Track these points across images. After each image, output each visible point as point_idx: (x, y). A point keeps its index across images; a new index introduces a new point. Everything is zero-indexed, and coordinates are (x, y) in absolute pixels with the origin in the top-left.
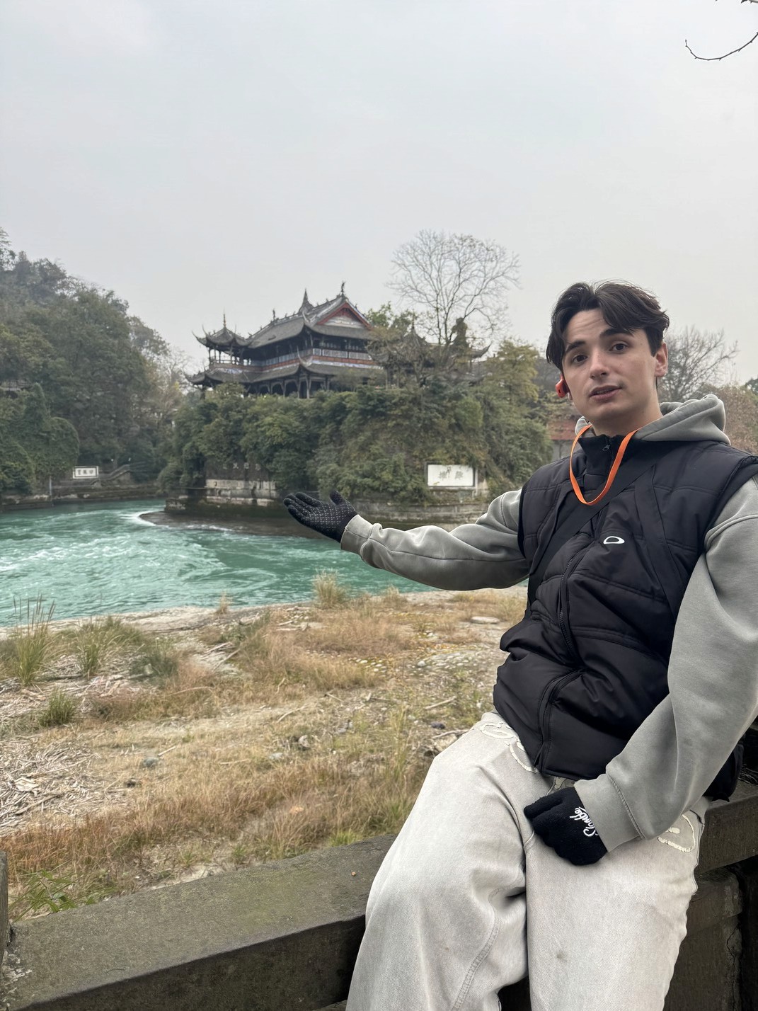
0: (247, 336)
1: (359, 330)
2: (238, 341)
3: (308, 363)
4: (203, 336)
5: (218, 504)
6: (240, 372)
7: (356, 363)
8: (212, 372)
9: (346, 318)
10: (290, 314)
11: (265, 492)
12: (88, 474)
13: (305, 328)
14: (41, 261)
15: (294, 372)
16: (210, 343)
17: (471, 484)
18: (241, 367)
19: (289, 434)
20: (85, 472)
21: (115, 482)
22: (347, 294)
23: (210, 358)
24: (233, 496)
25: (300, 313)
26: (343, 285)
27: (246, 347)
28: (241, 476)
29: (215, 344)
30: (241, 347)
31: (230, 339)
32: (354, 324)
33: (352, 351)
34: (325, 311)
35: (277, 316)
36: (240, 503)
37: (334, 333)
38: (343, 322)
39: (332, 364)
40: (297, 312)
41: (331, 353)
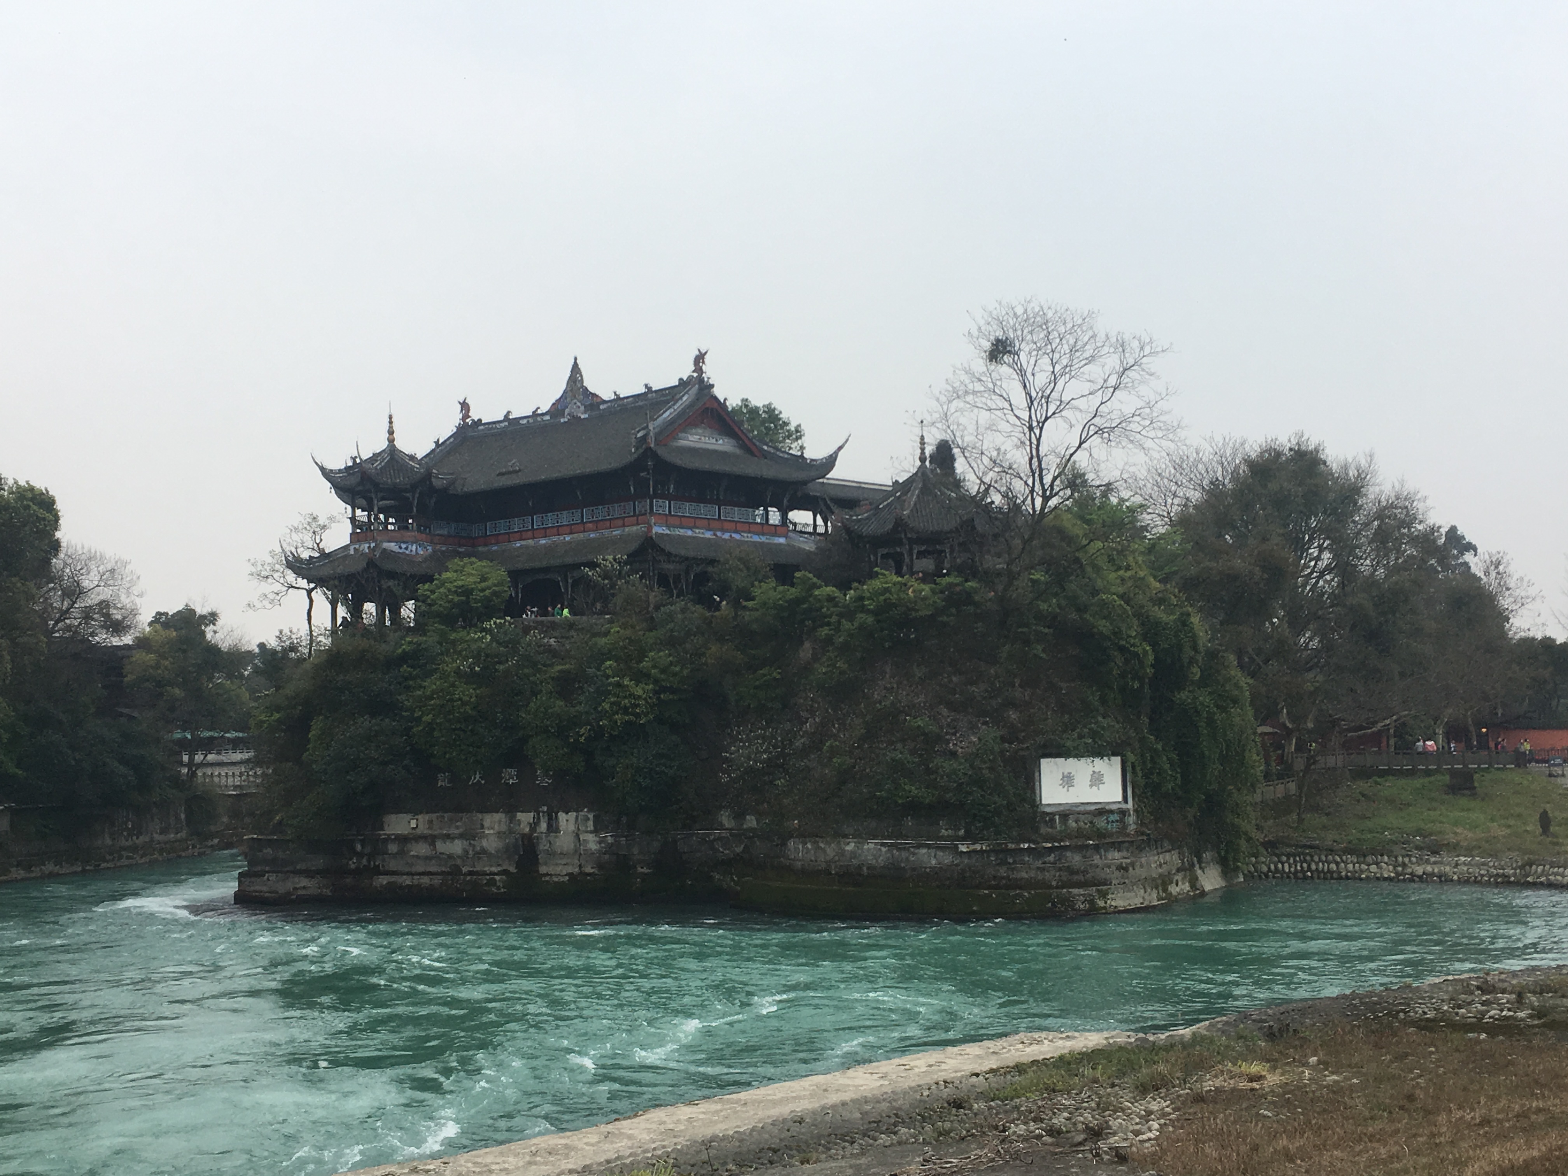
0: (421, 456)
1: (734, 455)
6: (431, 550)
9: (709, 431)
11: (564, 842)
13: (650, 453)
16: (355, 485)
17: (1120, 799)
18: (430, 536)
25: (557, 409)
28: (497, 800)
32: (722, 444)
38: (704, 439)
39: (692, 533)
40: (545, 408)
41: (688, 509)
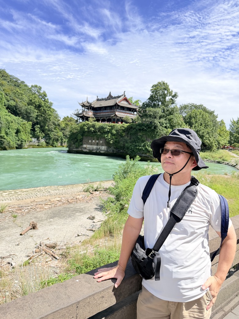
1: (128, 105)
3: (116, 113)
4: (81, 103)
6: (91, 114)
11: (103, 149)
12: (34, 141)
13: (116, 104)
22: (125, 94)
23: (82, 109)
24: (92, 150)
28: (96, 144)
34: (120, 99)
37: (122, 105)
38: (124, 103)
40: (106, 97)
41: (121, 111)
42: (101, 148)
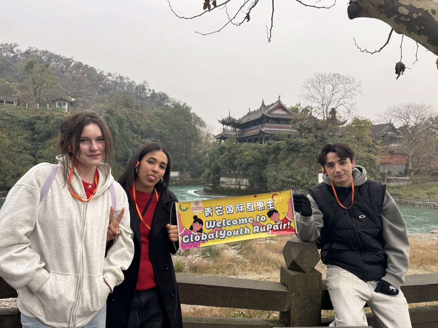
0: (238, 119)
1: (286, 115)
2: (235, 121)
3: (264, 130)
4: (221, 120)
5: (225, 188)
6: (235, 133)
7: (285, 129)
8: (224, 134)
9: (280, 110)
10: (256, 109)
11: (244, 183)
12: (175, 175)
13: (263, 115)
14: (160, 92)
15: (257, 133)
16: (223, 122)
18: (235, 131)
19: (255, 159)
20: (174, 174)
21: (184, 178)
22: (281, 100)
23: (223, 129)
24: (231, 184)
25: (260, 109)
26: (279, 97)
27: (238, 123)
28: (235, 176)
29: (225, 123)
30: (236, 123)
31: (231, 121)
32: (284, 112)
33: (283, 124)
34: (271, 108)
35: (251, 110)
36: (234, 188)
37: (275, 116)
38: (279, 112)
39: (274, 129)
40: (259, 108)
41: (274, 125)
42: (241, 181)
